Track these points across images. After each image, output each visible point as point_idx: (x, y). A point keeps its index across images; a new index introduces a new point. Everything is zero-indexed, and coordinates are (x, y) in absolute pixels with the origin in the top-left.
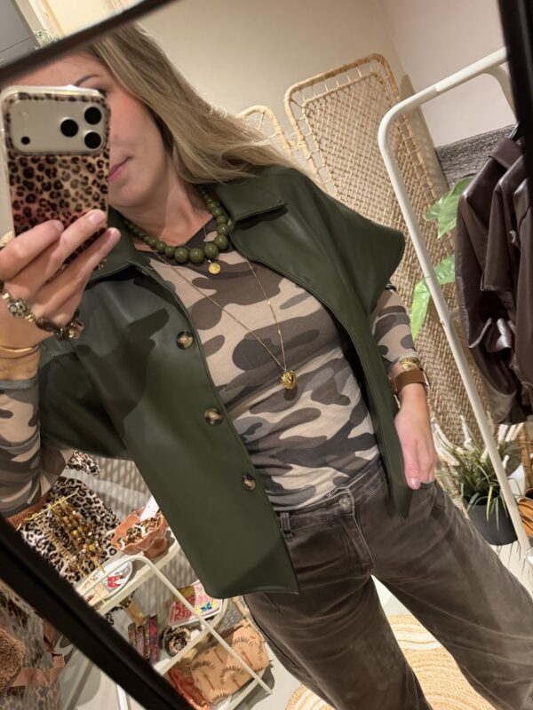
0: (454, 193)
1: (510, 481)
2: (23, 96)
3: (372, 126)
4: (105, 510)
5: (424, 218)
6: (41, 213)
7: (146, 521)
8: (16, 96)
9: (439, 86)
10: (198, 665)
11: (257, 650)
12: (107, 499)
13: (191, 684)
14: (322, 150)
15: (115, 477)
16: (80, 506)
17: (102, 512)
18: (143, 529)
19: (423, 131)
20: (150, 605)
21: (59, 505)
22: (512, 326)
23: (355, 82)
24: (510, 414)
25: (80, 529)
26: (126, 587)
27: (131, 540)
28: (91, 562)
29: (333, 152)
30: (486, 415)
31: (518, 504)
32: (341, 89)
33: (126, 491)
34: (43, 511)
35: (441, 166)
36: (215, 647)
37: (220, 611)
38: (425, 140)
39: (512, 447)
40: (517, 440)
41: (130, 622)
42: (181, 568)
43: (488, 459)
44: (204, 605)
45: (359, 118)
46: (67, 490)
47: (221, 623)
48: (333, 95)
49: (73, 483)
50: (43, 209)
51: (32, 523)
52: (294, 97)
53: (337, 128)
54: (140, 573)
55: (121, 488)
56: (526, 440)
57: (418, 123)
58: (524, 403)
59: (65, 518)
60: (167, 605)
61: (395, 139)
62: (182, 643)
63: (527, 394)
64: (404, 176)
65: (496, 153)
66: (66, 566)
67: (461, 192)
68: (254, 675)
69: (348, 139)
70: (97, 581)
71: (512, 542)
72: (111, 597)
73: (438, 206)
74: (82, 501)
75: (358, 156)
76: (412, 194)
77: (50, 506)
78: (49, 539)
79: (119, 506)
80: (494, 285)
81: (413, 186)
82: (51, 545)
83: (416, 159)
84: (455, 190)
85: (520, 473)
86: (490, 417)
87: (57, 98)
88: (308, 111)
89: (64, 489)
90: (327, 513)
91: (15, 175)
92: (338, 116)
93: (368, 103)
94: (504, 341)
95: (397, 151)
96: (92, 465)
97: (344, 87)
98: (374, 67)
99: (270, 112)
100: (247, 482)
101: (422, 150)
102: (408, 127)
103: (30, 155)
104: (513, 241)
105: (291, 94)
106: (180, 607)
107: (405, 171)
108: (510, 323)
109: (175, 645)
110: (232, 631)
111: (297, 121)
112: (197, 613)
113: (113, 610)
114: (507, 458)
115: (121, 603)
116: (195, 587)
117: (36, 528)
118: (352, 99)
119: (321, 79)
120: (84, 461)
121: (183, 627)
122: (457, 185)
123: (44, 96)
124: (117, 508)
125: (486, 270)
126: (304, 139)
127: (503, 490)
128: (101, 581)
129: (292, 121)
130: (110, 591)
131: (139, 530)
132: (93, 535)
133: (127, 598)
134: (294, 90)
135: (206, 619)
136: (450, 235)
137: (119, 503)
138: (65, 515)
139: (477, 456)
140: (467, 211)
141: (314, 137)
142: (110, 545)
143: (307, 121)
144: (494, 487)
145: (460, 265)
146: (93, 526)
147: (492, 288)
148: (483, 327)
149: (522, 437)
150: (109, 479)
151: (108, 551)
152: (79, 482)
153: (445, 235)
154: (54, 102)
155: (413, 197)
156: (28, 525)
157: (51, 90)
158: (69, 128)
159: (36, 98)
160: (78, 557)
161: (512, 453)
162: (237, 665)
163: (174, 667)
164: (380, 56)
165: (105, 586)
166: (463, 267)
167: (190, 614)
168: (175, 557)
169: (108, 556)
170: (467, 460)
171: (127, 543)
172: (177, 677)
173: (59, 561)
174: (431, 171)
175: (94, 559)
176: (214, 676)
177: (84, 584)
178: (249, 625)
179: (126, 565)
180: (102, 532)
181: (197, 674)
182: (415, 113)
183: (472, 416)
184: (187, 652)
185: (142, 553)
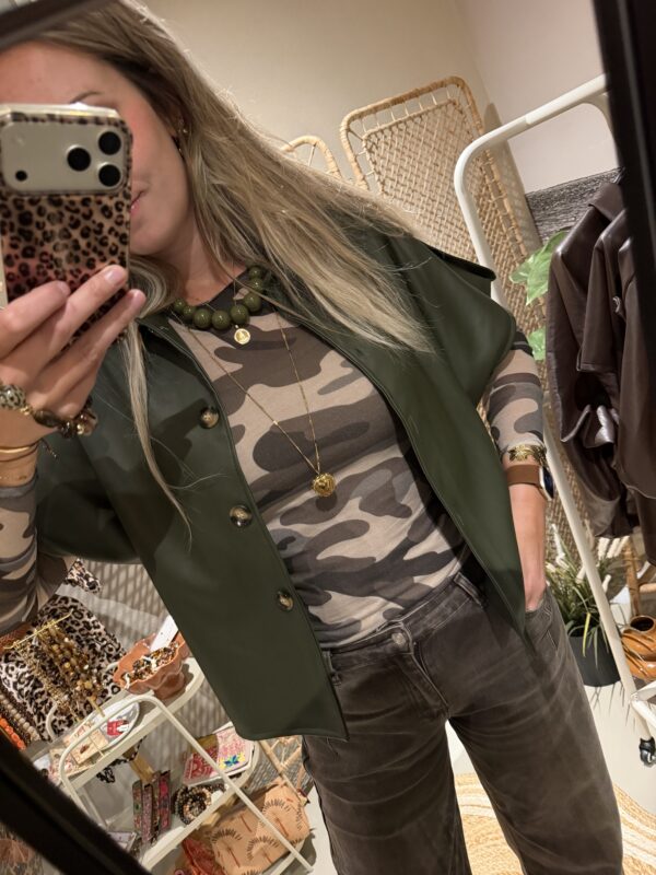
0: (547, 249)
1: (612, 606)
2: (17, 117)
3: (449, 165)
4: (107, 637)
5: (511, 279)
6: (41, 270)
7: (158, 652)
8: (9, 116)
9: (530, 117)
10: (220, 834)
11: (294, 817)
12: (111, 624)
13: (212, 859)
14: (386, 193)
15: (121, 595)
16: (75, 631)
17: (104, 640)
18: (153, 661)
19: (511, 174)
20: (162, 757)
21: (47, 630)
22: (615, 415)
23: (428, 111)
24: (613, 525)
25: (73, 660)
26: (130, 735)
27: (138, 676)
28: (88, 702)
29: (399, 195)
30: (584, 524)
31: (621, 636)
32: (411, 119)
33: (135, 612)
34: (26, 638)
35: (533, 217)
36: (241, 812)
37: (249, 765)
38: (513, 184)
39: (615, 565)
40: (622, 556)
41: (136, 778)
42: (202, 711)
43: (585, 579)
44: (229, 758)
45: (432, 155)
46: (59, 611)
47: (250, 780)
48: (401, 126)
49: (67, 602)
50: (45, 265)
51: (13, 652)
52: (352, 127)
53: (405, 166)
54: (148, 718)
55: (128, 609)
56: (633, 556)
57: (505, 163)
58: (629, 511)
59: (55, 647)
60: (183, 758)
61: (476, 181)
62: (200, 807)
63: (633, 501)
64: (487, 227)
65: (598, 201)
66: (54, 707)
67: (554, 248)
68: (290, 847)
69: (419, 180)
70: (93, 727)
71: (613, 682)
72: (111, 748)
73: (528, 265)
74: (78, 625)
75: (430, 202)
76: (496, 250)
77: (36, 631)
78: (35, 673)
79: (126, 632)
80: (593, 363)
81: (498, 240)
82: (37, 680)
83: (502, 206)
84: (549, 245)
85: (624, 597)
86: (588, 527)
87: (62, 120)
88: (370, 144)
89: (54, 610)
90: (378, 651)
91: (7, 221)
92: (407, 152)
93: (444, 137)
94: (605, 434)
95: (478, 197)
96: (91, 580)
97: (415, 117)
98: (452, 93)
99: (322, 144)
100: (283, 601)
101: (510, 196)
102: (493, 167)
103: (28, 195)
104: (618, 309)
105: (349, 123)
106: (198, 760)
107: (488, 222)
108: (613, 412)
109: (190, 809)
110: (265, 790)
111: (356, 156)
112: (220, 770)
113: (114, 764)
114: (608, 578)
115: (124, 755)
116: (218, 735)
117: (18, 658)
118: (424, 130)
119: (386, 106)
120: (81, 575)
121: (201, 786)
122: (551, 241)
123: (45, 117)
124: (123, 634)
125: (584, 346)
126: (364, 179)
127: (603, 618)
128: (99, 727)
129: (350, 156)
130: (110, 741)
131: (149, 663)
132: (91, 668)
133: (132, 748)
134: (353, 119)
135: (231, 777)
136: (542, 302)
137: (126, 628)
138: (55, 643)
139: (572, 574)
140: (561, 271)
141: (377, 177)
142: (111, 681)
143: (368, 156)
144: (592, 614)
145: (552, 339)
146: (91, 657)
147: (591, 368)
148: (579, 417)
149: (628, 553)
150: (113, 597)
151: (109, 688)
152: (74, 600)
153: (536, 301)
154: (58, 124)
155: (497, 253)
156: (7, 655)
157: (56, 109)
158: (79, 160)
159: (35, 119)
160: (70, 696)
161: (615, 573)
162: (269, 836)
163: (190, 836)
164: (459, 79)
165: (103, 732)
166: (556, 342)
167: (211, 770)
168: (195, 695)
169: (110, 694)
170: (559, 579)
171: (132, 679)
172: (193, 849)
173: (46, 701)
174: (521, 223)
175: (91, 699)
176: (239, 849)
177: (76, 731)
178: (286, 784)
179: (131, 707)
180: (103, 665)
181: (218, 847)
182: (501, 150)
183: (567, 526)
184: (207, 817)
185: (151, 692)
